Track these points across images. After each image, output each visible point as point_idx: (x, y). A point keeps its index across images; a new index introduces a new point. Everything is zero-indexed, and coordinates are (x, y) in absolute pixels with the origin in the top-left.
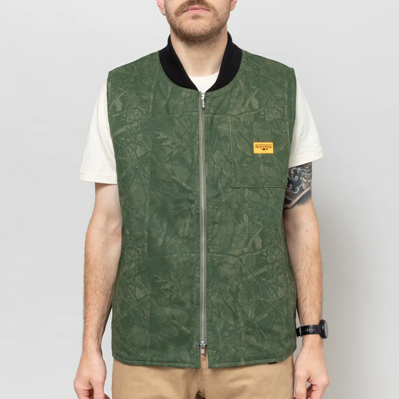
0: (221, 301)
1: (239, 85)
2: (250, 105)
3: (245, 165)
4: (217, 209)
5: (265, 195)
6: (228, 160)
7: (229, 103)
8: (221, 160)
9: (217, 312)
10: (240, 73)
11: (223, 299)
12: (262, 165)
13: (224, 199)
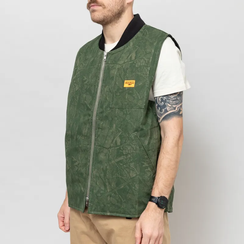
0: (98, 175)
2: (131, 58)
3: (118, 94)
5: (125, 113)
6: (110, 92)
7: (120, 57)
8: (107, 91)
9: (96, 182)
11: (99, 173)
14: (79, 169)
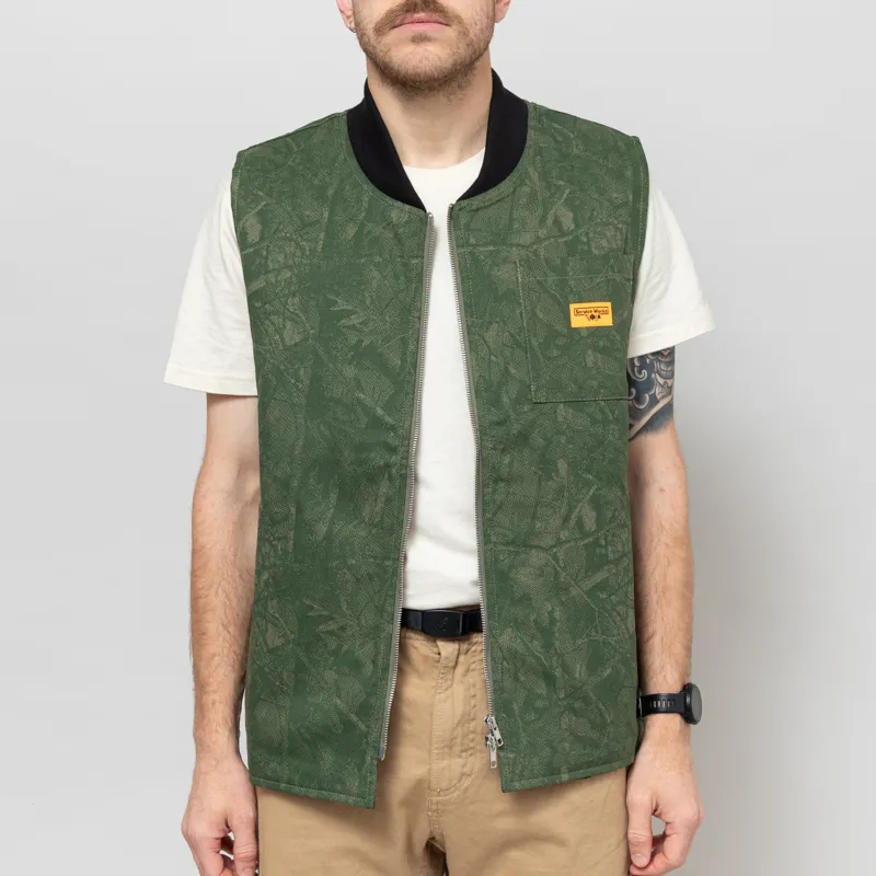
0: (519, 647)
1: (531, 181)
2: (557, 222)
3: (555, 353)
4: (503, 450)
5: (599, 417)
6: (518, 345)
7: (511, 220)
8: (504, 345)
9: (513, 671)
10: (528, 153)
11: (523, 641)
12: (590, 352)
13: (515, 428)
14: (345, 648)
